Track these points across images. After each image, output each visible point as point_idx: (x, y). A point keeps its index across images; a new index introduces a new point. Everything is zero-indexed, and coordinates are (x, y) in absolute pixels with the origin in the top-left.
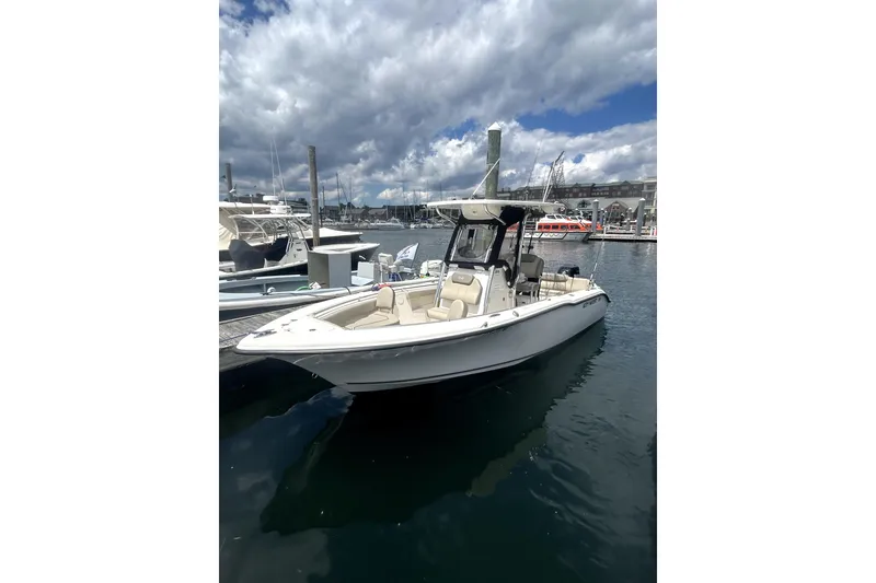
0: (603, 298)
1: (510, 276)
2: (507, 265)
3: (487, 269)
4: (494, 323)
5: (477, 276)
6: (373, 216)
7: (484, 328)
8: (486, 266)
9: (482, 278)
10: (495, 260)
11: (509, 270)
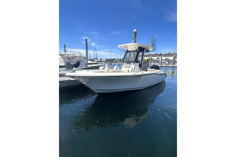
0: (165, 74)
1: (140, 66)
2: (139, 63)
3: (134, 63)
4: (136, 74)
5: (132, 65)
6: (102, 61)
7: (134, 75)
8: (134, 62)
9: (133, 66)
10: (136, 61)
11: (140, 64)
